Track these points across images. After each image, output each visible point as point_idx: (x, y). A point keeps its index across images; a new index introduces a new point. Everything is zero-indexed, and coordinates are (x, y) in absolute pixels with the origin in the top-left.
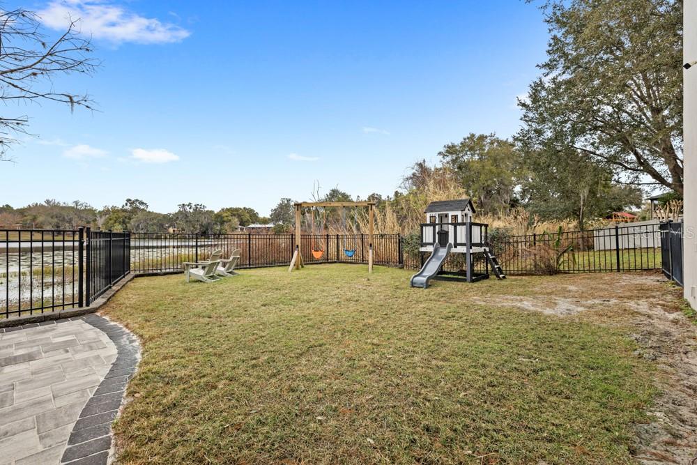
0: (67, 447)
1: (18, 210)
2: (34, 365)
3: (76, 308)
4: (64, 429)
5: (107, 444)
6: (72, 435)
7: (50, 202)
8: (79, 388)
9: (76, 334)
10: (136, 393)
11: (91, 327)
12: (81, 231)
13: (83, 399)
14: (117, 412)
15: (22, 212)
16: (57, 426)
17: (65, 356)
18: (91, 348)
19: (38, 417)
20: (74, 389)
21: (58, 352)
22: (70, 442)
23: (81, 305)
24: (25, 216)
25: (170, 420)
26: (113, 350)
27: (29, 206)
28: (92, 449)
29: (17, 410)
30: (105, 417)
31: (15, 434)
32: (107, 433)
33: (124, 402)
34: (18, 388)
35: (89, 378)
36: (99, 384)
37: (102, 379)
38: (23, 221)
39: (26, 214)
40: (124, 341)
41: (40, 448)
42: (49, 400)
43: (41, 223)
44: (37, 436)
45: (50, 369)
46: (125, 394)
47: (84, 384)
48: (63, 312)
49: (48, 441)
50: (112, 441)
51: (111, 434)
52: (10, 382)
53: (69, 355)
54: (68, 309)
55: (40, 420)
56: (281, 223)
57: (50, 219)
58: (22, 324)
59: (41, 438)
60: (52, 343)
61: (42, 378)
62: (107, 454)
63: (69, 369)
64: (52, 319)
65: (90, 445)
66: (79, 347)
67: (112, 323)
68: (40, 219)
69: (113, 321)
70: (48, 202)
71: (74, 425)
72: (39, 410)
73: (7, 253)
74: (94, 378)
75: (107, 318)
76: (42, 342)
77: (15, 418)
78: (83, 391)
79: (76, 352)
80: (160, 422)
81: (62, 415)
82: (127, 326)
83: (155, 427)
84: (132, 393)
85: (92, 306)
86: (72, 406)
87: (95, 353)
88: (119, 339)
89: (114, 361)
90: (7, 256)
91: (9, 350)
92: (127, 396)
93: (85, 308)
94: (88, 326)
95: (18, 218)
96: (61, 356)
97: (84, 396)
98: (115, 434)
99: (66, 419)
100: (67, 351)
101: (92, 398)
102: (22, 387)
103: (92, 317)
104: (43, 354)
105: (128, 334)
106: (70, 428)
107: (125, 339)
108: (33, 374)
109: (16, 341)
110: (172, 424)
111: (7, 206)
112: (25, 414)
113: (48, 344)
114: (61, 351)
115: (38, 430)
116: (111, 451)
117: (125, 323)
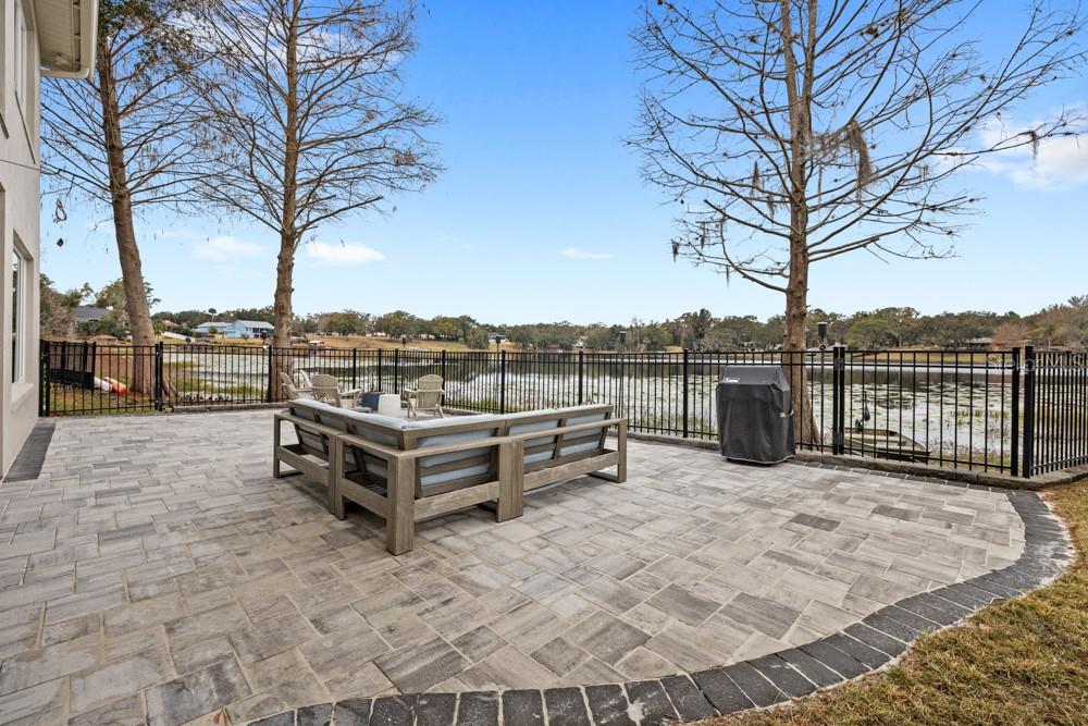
0: (860, 621)
1: (1026, 318)
2: (903, 525)
3: (1007, 475)
4: (872, 604)
5: (897, 650)
6: (873, 615)
7: (1079, 301)
8: (922, 574)
9: (979, 510)
10: (983, 622)
11: (1012, 509)
12: (1016, 352)
13: (917, 589)
14: (938, 628)
15: (1031, 321)
16: (868, 596)
17: (943, 531)
18: (983, 536)
19: (861, 577)
20: (917, 572)
21: (938, 522)
22: (866, 620)
23: (1014, 473)
24: (1037, 327)
25: (1001, 691)
26: (1013, 552)
27: (1044, 310)
28: (878, 642)
29: (852, 560)
30: (919, 623)
31: (832, 578)
32: (907, 641)
33: (960, 623)
34: (868, 540)
35: (945, 571)
36: (950, 583)
37: (960, 580)
38: (1033, 335)
39: (1038, 324)
40: (1045, 550)
41: (839, 605)
42: (883, 568)
43: (1062, 337)
44: (846, 593)
45: (913, 537)
46: (971, 616)
47: (932, 573)
48: (983, 475)
49: (850, 604)
50: (904, 653)
51: (910, 644)
52: (866, 531)
53: (948, 532)
54: (993, 473)
55: (862, 580)
57: (1078, 331)
58: (928, 475)
59: (848, 597)
60: (940, 510)
61: (897, 542)
62: (888, 660)
63: (932, 548)
64: (966, 481)
65: (880, 637)
66: (968, 529)
67: (1052, 517)
68: (1061, 331)
69: (1058, 514)
70: (1074, 301)
71: (883, 606)
72: (867, 571)
73: (1003, 382)
74: (951, 573)
75: (1050, 506)
76: (929, 504)
77: (844, 565)
78: (924, 580)
79: (959, 532)
80: (978, 679)
81: (881, 589)
82: (1073, 530)
83: (967, 680)
84: (978, 620)
85: (1034, 479)
86: (898, 588)
87: (982, 545)
88: (1039, 544)
89: (998, 568)
90: (1003, 387)
91: (894, 499)
92: (970, 619)
93: (1020, 478)
94: (1009, 507)
95: (1025, 331)
96: (938, 528)
97: (919, 586)
98: (913, 648)
99: (882, 596)
100: (949, 527)
101: (926, 594)
102: (875, 541)
103: (1026, 497)
104: (921, 518)
105: (1064, 543)
106: (879, 607)
107: (1049, 548)
108: (894, 533)
109: (907, 492)
110: (998, 699)
111: (1011, 313)
112: (854, 567)
113: (934, 509)
114: (944, 523)
115: (851, 589)
116: (894, 661)
117: (1073, 524)
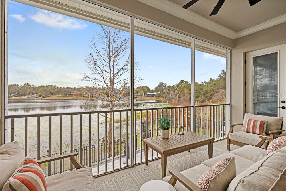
56: (159, 92)
